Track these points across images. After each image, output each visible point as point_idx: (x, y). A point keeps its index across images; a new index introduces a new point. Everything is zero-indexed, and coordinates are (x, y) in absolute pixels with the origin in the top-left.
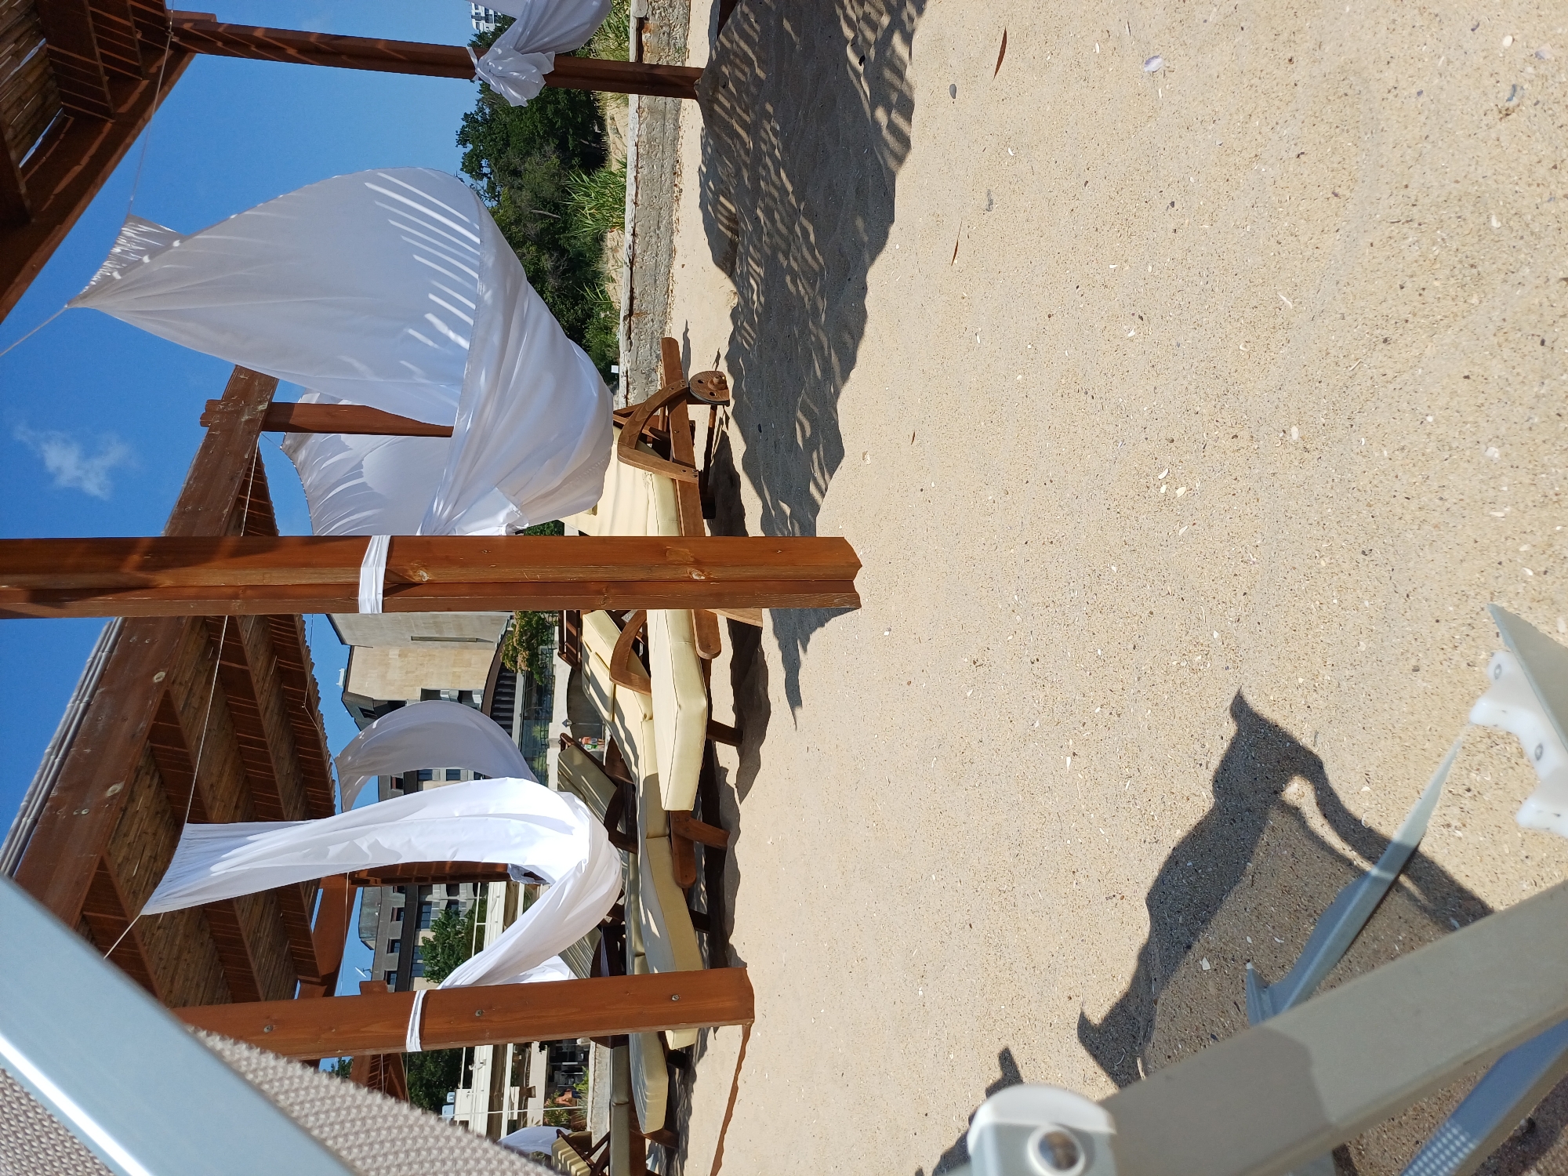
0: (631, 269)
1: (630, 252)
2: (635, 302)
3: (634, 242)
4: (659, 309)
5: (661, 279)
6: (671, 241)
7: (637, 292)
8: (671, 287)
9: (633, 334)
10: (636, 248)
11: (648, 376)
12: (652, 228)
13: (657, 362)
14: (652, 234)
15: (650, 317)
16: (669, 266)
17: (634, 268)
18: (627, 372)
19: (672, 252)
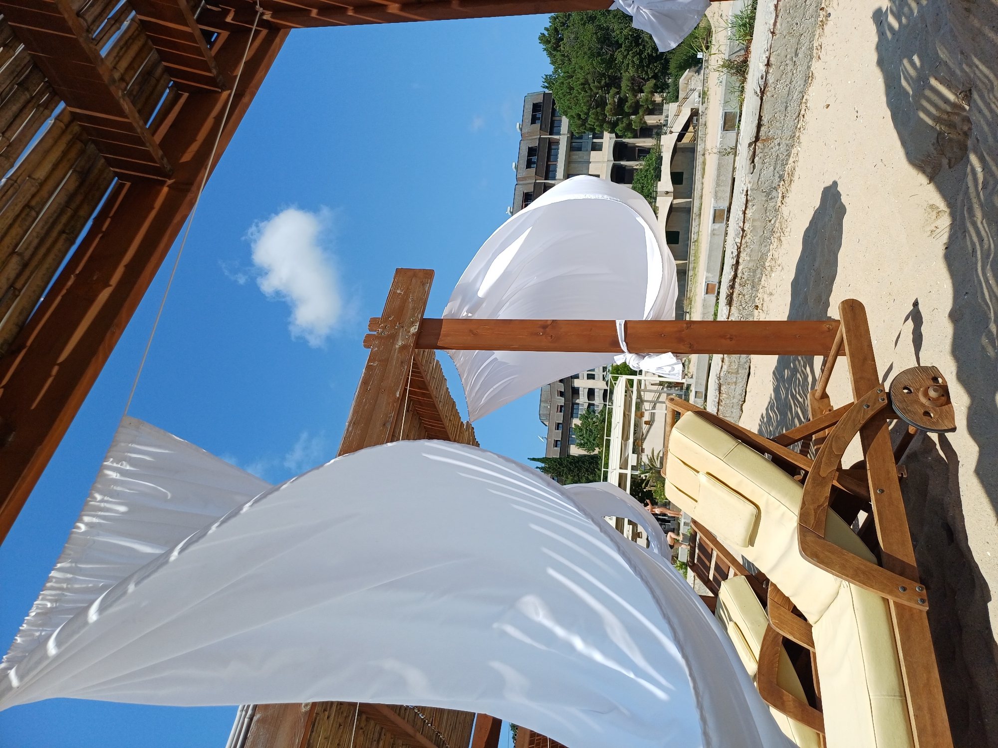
0: (762, 99)
1: (762, 83)
2: (763, 128)
3: (767, 72)
4: (788, 134)
5: (793, 106)
6: (809, 67)
7: (765, 120)
8: (803, 112)
9: (757, 159)
10: (769, 77)
11: (768, 194)
12: (788, 57)
13: (780, 181)
14: (788, 62)
15: (776, 142)
16: (803, 93)
17: (764, 98)
18: (747, 191)
19: (808, 78)
